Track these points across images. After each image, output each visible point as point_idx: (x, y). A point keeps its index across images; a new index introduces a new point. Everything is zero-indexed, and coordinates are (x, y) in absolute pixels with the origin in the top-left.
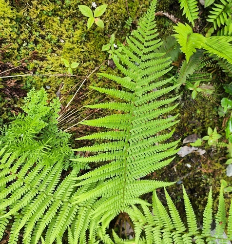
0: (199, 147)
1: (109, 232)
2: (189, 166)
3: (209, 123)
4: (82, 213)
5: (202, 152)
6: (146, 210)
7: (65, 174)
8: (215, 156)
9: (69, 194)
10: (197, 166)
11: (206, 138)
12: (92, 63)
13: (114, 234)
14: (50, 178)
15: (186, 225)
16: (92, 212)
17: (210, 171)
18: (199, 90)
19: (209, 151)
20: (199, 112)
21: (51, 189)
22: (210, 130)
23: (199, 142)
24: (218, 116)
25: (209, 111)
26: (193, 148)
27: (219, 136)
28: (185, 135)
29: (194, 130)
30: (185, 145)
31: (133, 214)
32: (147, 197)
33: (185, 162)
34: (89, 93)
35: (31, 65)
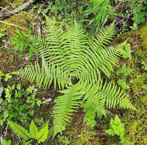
0: (44, 100)
1: (79, 80)
2: (49, 95)
3: (38, 108)
4: (84, 88)
5: (44, 98)
6: (66, 84)
7: (86, 100)
8: (39, 96)
9: (86, 94)
10: (47, 94)
11: (41, 103)
12: (74, 138)
13: (78, 78)
14: (90, 100)
15: (57, 79)
16: (82, 87)
17: (43, 92)
18: (40, 120)
19: (41, 98)
20: (41, 113)
21: (90, 96)
22: (39, 106)
23: (44, 102)
24: (35, 110)
25: (37, 112)
26: (46, 100)
27: (37, 103)
28: (48, 106)
29: (44, 107)
30: (49, 102)
31: (70, 83)
32: (65, 88)
33: (50, 96)
34: (77, 126)
35: (93, 138)
